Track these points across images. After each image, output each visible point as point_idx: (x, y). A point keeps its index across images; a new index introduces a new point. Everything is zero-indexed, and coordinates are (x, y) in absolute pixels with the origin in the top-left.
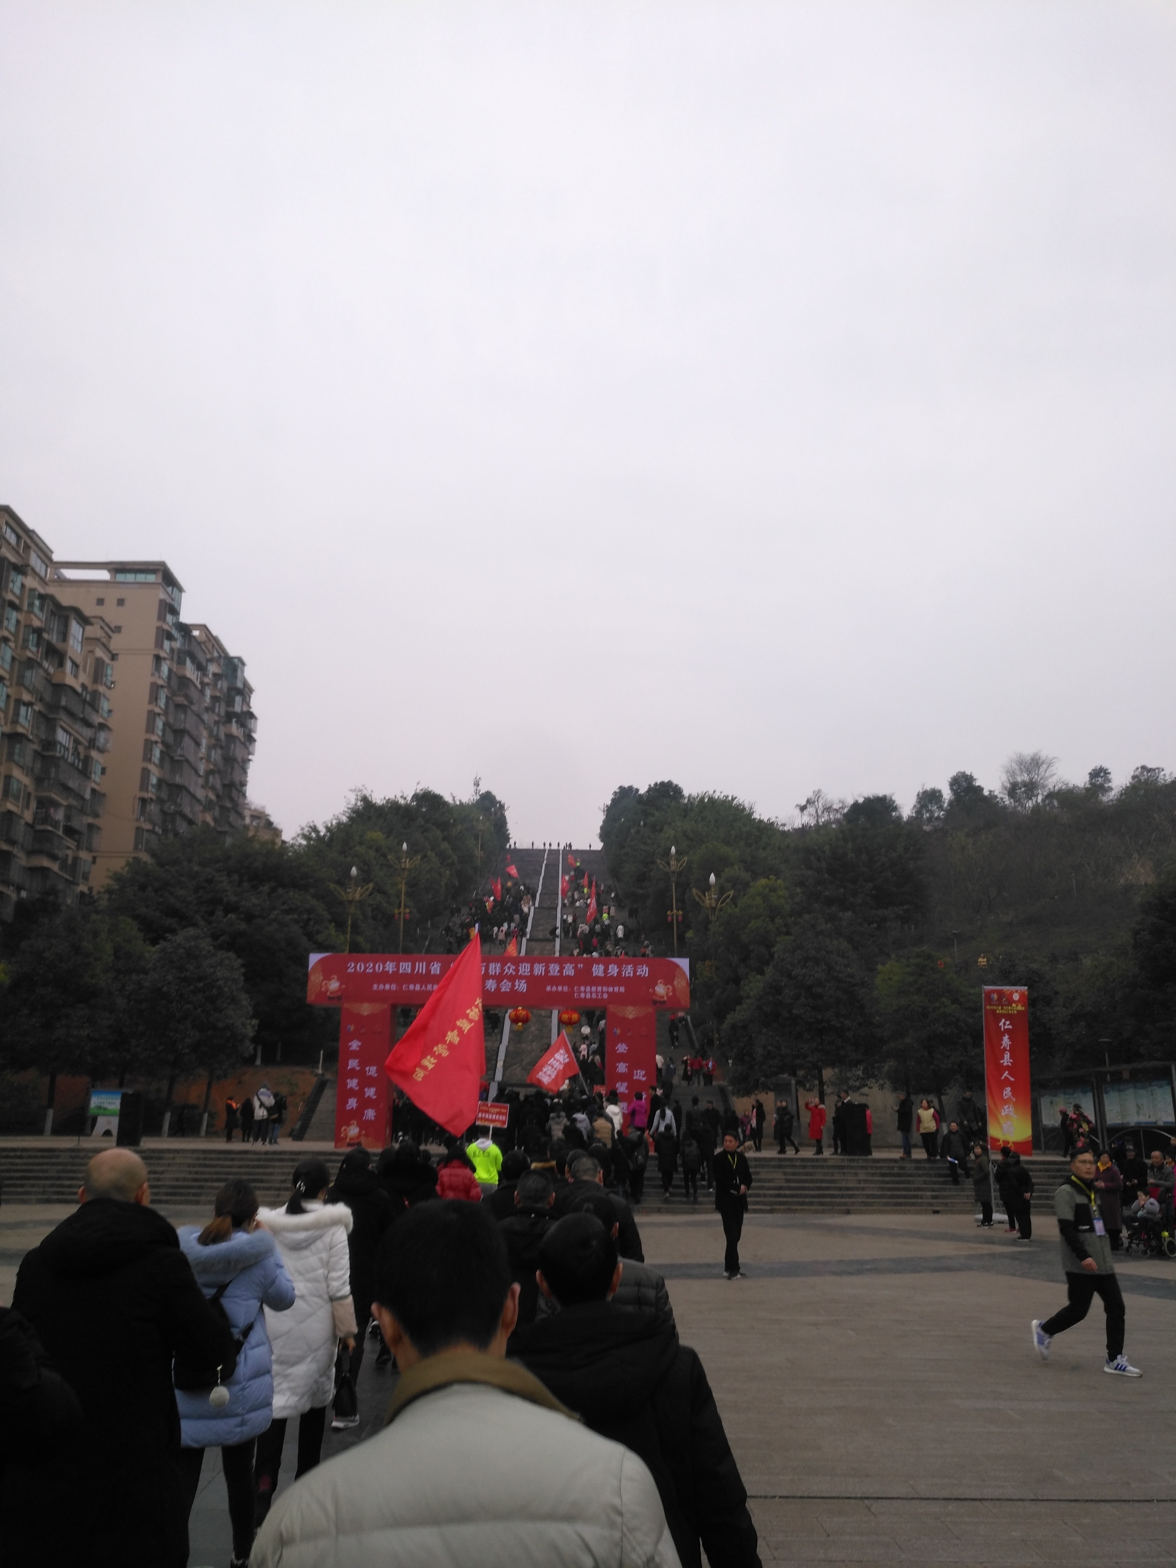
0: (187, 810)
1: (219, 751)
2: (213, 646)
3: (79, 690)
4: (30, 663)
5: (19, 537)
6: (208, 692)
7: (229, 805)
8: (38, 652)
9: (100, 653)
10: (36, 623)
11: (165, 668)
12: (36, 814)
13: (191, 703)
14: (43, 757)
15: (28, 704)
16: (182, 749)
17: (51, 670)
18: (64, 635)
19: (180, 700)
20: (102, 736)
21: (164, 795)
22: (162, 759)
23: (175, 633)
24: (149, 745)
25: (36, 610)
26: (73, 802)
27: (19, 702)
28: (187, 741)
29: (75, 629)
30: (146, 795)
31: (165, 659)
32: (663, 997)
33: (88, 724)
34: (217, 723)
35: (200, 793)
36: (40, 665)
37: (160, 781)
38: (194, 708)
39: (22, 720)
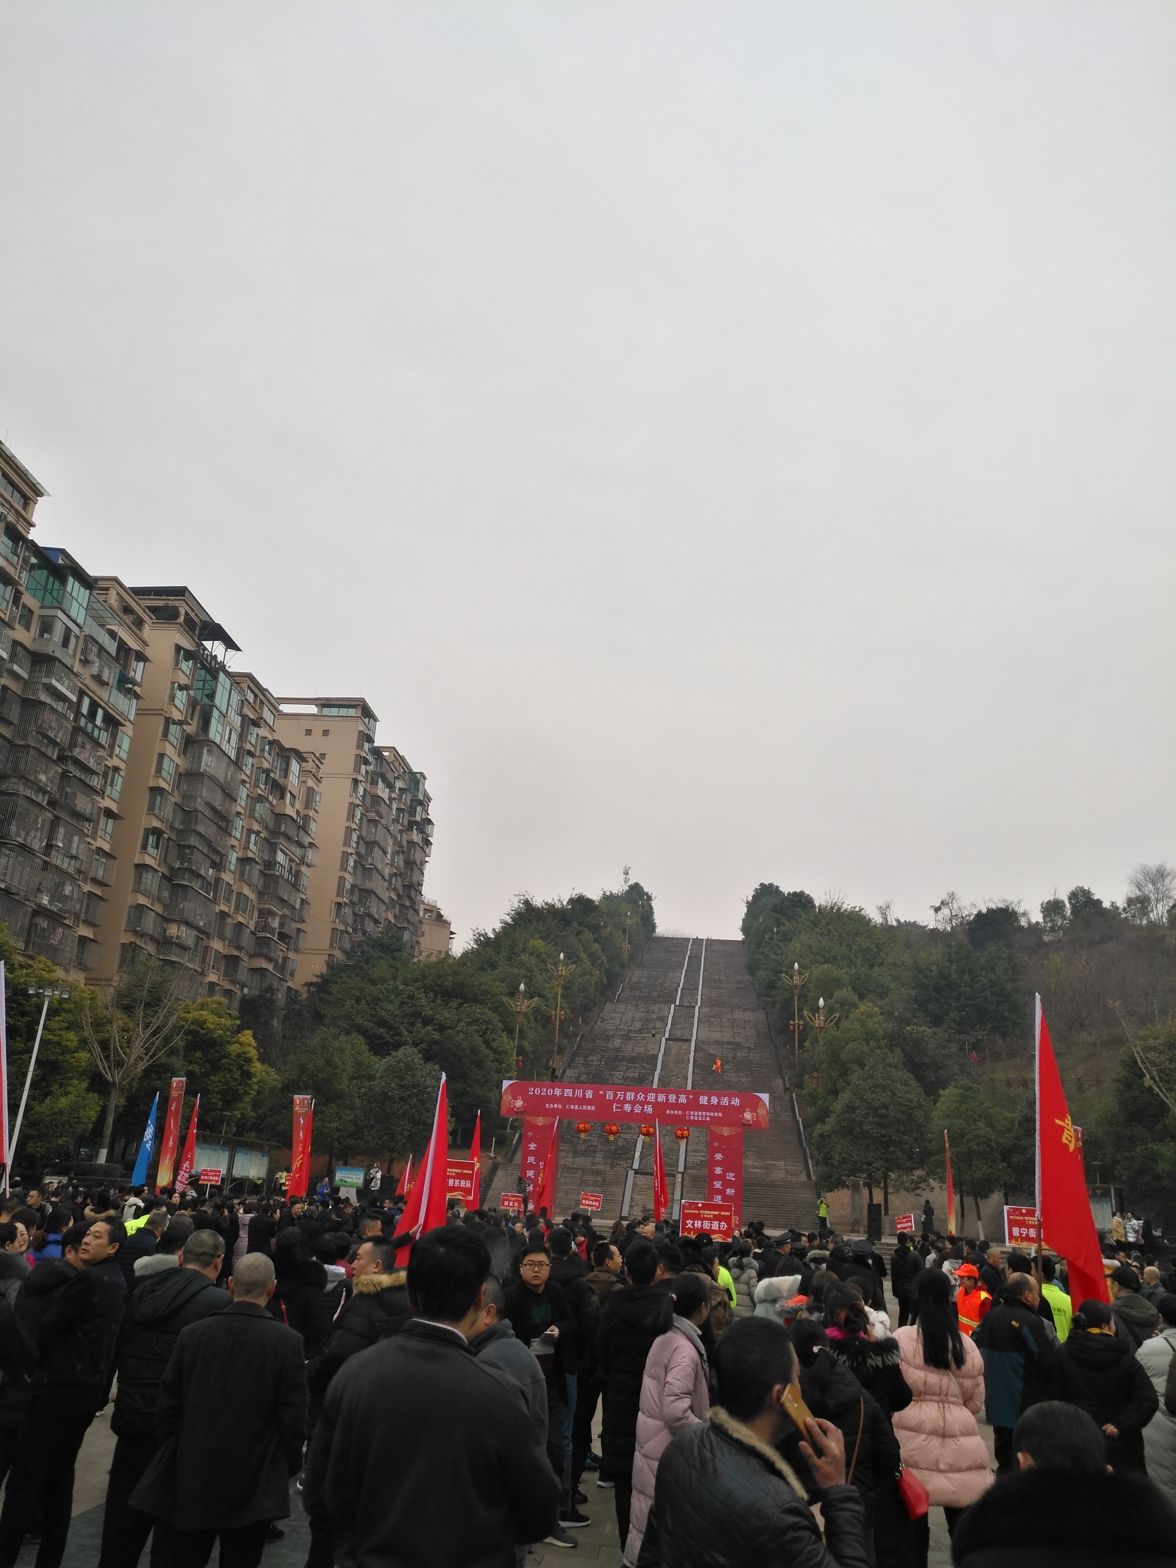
0: (374, 911)
1: (401, 856)
2: (400, 764)
3: (295, 817)
4: (261, 799)
5: (256, 696)
6: (394, 806)
7: (408, 904)
8: (265, 789)
9: (311, 783)
10: (266, 765)
11: (361, 790)
12: (257, 922)
13: (381, 817)
14: (265, 875)
15: (257, 833)
16: (373, 858)
17: (274, 802)
18: (286, 772)
19: (372, 815)
20: (310, 855)
21: (356, 899)
22: (355, 867)
23: (370, 758)
24: (345, 856)
25: (266, 755)
26: (287, 912)
27: (250, 831)
28: (377, 851)
29: (295, 766)
30: (341, 900)
31: (361, 781)
32: (749, 1121)
33: (300, 845)
34: (401, 831)
35: (385, 895)
36: (267, 799)
37: (353, 886)
38: (383, 821)
39: (252, 846)
